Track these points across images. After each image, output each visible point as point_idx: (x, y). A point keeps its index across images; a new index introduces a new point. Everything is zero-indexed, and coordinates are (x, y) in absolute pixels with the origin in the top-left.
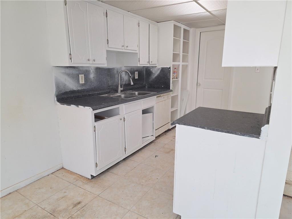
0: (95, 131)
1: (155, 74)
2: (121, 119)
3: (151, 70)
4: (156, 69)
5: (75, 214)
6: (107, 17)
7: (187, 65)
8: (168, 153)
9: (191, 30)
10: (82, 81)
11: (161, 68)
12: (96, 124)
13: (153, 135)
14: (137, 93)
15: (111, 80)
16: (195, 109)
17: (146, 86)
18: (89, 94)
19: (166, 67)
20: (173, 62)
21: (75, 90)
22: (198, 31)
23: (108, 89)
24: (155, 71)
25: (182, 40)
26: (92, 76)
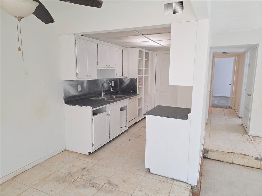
0: (93, 122)
1: (126, 82)
2: (107, 114)
3: (123, 80)
4: (126, 79)
5: (85, 174)
6: (97, 48)
7: (148, 76)
8: (138, 137)
9: (150, 52)
10: (79, 89)
11: (131, 79)
12: (93, 117)
13: (126, 126)
14: (114, 96)
15: (97, 88)
16: (154, 107)
17: (120, 91)
18: (83, 98)
19: (134, 78)
20: (139, 74)
21: (75, 96)
22: (155, 53)
23: (95, 94)
24: (126, 81)
25: (144, 59)
26: (85, 85)
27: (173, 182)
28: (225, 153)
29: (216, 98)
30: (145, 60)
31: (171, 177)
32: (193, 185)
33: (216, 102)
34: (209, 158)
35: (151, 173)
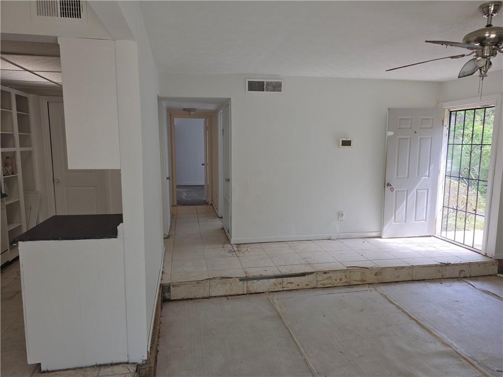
7: (31, 152)
9: (31, 97)
25: (15, 112)
27: (98, 373)
28: (197, 283)
29: (185, 190)
30: (18, 114)
31: (94, 364)
32: (140, 362)
33: (184, 195)
34: (172, 299)
35: (44, 372)
